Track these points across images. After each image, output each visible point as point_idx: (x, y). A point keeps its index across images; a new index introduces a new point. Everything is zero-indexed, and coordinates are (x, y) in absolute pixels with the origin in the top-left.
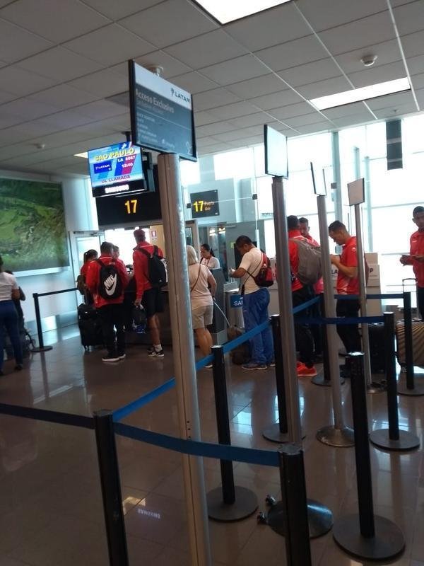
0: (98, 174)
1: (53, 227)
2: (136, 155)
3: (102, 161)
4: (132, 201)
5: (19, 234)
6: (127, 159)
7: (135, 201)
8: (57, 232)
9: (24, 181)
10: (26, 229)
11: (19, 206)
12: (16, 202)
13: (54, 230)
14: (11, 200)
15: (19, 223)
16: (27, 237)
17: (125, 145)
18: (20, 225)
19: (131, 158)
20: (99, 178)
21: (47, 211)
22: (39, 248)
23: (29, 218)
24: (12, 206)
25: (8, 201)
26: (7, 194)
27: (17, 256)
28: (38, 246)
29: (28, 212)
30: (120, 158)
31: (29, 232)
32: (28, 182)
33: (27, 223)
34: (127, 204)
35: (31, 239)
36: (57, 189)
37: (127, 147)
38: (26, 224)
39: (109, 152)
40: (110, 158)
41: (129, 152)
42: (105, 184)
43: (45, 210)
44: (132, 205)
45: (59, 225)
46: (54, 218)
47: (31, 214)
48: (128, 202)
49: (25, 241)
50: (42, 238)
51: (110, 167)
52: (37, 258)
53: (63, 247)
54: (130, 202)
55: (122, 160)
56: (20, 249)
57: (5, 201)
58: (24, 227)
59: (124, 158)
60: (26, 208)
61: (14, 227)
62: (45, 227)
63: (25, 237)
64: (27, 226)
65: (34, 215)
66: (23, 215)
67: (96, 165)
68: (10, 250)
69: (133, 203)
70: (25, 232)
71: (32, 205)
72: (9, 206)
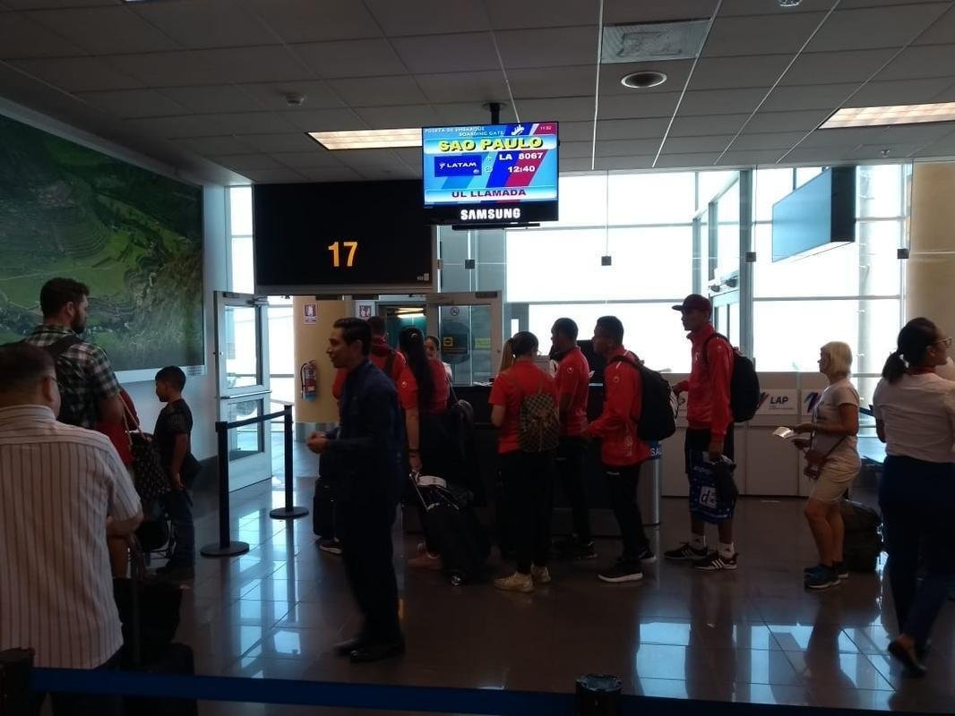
0: (443, 179)
1: (185, 279)
2: (545, 152)
3: (458, 152)
4: (346, 244)
5: (132, 286)
6: (521, 156)
7: (354, 245)
8: (189, 290)
9: (146, 171)
10: (142, 276)
11: (136, 224)
12: (131, 214)
13: (185, 285)
14: (123, 209)
15: (132, 261)
16: (144, 297)
17: (520, 129)
18: (134, 268)
19: (534, 156)
20: (446, 187)
21: (178, 243)
22: (160, 321)
23: (148, 253)
24: (125, 221)
25: (118, 210)
26: (117, 194)
27: (125, 336)
28: (159, 318)
29: (149, 240)
30: (504, 154)
31: (148, 286)
32: (151, 173)
33: (145, 263)
34: (335, 247)
35: (149, 301)
36: (194, 199)
37: (526, 132)
38: (144, 266)
39: (477, 138)
40: (479, 149)
41: (529, 143)
42: (460, 200)
43: (175, 241)
44: (344, 252)
45: (194, 275)
46: (188, 258)
47: (153, 245)
48: (336, 244)
49: (140, 302)
50: (167, 300)
51: (479, 167)
52: (156, 343)
53: (196, 321)
54: (341, 246)
55: (509, 157)
56: (131, 319)
57: (114, 209)
58: (141, 272)
59: (515, 154)
60: (145, 229)
61: (126, 269)
62: (173, 277)
63: (140, 294)
64: (146, 271)
65: (156, 249)
66: (139, 244)
67: (438, 160)
68: (115, 320)
69: (350, 248)
70: (141, 282)
71: (154, 225)
72: (120, 221)
